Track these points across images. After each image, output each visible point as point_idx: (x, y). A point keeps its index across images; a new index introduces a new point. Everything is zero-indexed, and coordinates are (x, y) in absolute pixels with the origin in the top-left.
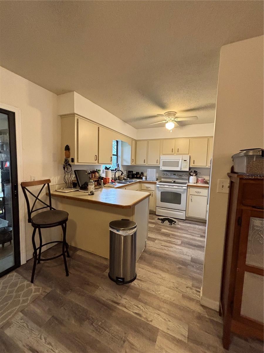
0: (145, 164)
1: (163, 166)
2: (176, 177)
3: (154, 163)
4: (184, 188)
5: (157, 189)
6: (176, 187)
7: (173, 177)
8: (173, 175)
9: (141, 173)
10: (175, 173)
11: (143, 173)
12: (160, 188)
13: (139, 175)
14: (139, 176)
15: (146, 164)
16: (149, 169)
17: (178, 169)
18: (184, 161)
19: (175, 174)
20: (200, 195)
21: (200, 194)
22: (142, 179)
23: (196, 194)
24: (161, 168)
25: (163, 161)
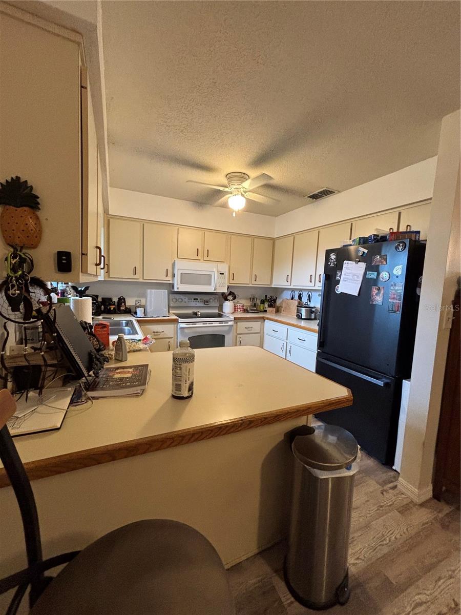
0: (135, 277)
1: (181, 283)
2: (199, 304)
3: (161, 277)
4: (230, 323)
5: (181, 333)
6: (217, 324)
7: (193, 304)
8: (193, 300)
9: (120, 299)
10: (196, 297)
11: (124, 299)
12: (186, 331)
13: (114, 305)
14: (114, 308)
15: (139, 278)
16: (153, 290)
17: (210, 289)
18: (221, 274)
19: (197, 299)
20: (251, 332)
21: (251, 330)
22: (136, 313)
23: (246, 331)
24: (178, 286)
25: (181, 273)
